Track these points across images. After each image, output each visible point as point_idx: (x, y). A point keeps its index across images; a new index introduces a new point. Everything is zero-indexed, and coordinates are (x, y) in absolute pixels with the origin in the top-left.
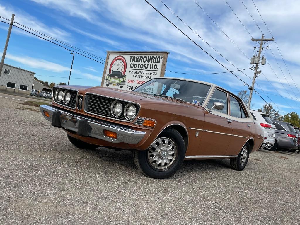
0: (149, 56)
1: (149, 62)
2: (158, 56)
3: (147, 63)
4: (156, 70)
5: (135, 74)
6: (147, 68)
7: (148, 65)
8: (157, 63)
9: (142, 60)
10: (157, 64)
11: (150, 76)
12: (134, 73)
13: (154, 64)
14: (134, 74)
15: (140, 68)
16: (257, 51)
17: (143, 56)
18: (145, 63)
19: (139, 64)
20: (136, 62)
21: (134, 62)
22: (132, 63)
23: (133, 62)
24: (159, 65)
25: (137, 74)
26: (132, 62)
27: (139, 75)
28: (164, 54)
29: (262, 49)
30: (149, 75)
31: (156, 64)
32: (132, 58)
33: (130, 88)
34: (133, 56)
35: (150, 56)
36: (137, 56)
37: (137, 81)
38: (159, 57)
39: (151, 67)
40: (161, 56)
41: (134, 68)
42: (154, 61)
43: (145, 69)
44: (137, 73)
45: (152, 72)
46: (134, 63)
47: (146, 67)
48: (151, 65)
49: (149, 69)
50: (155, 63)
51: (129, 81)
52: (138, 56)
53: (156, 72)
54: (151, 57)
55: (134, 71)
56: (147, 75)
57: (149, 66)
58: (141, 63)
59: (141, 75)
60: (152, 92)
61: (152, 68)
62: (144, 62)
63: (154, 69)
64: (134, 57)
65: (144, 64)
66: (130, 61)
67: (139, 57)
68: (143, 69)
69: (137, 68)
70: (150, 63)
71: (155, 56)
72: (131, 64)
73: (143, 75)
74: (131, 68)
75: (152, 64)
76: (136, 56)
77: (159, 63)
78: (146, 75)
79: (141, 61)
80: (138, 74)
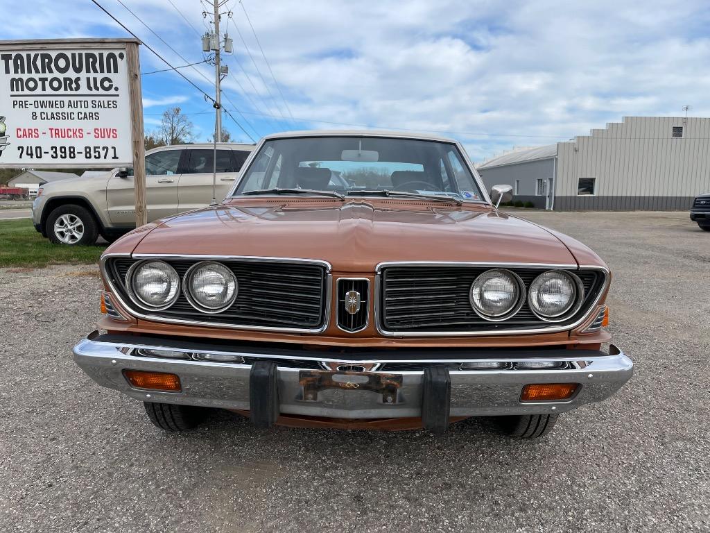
0: (74, 52)
1: (78, 70)
2: (106, 53)
3: (71, 74)
4: (112, 91)
5: (38, 111)
6: (77, 88)
7: (78, 79)
8: (109, 71)
9: (53, 66)
10: (111, 75)
11: (94, 111)
12: (32, 109)
13: (100, 76)
14: (35, 110)
15: (49, 91)
16: (211, 22)
17: (54, 54)
18: (66, 75)
19: (43, 80)
20: (30, 72)
21: (23, 72)
22: (17, 76)
23: (16, 72)
24: (120, 79)
25: (44, 110)
26: (12, 75)
27: (55, 110)
28: (127, 47)
29: (220, 17)
30: (90, 110)
31: (106, 75)
32: (11, 62)
33: (31, 155)
34: (14, 54)
35: (77, 52)
36: (29, 56)
37: (51, 129)
38: (111, 56)
39: (92, 85)
40: (117, 53)
41: (26, 92)
42: (97, 65)
43: (69, 92)
44: (43, 104)
45: (97, 99)
46: (25, 76)
47: (74, 86)
48: (88, 79)
49: (84, 89)
50: (102, 71)
51: (21, 133)
52: (33, 54)
53: (112, 99)
54: (80, 55)
55: (31, 100)
56: (83, 110)
57: (83, 83)
58: (49, 76)
59: (60, 110)
60: (115, 157)
61: (97, 89)
62: (62, 71)
63: (101, 91)
64: (19, 57)
65: (61, 76)
66: (7, 71)
67: (36, 56)
68: (62, 91)
69: (39, 91)
70: (83, 75)
71: (96, 53)
72: (13, 80)
73: (66, 110)
74: (15, 93)
75: (92, 75)
76: (24, 54)
77: (116, 71)
78: (79, 109)
79: (46, 67)
80: (49, 110)
